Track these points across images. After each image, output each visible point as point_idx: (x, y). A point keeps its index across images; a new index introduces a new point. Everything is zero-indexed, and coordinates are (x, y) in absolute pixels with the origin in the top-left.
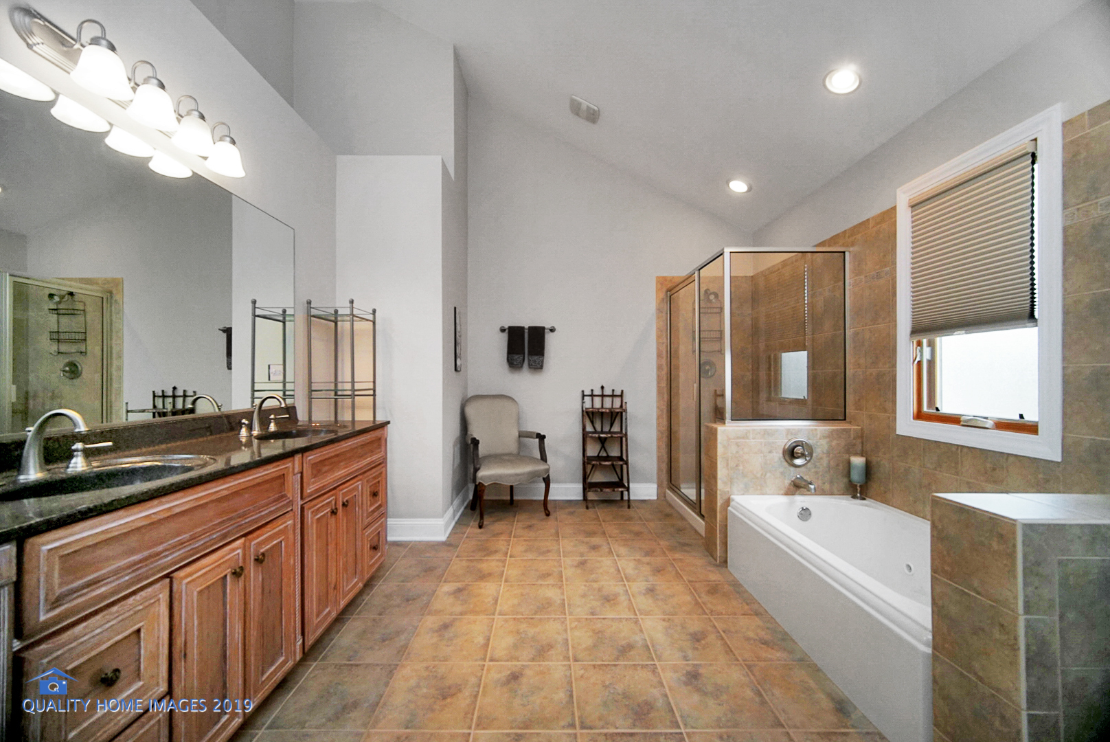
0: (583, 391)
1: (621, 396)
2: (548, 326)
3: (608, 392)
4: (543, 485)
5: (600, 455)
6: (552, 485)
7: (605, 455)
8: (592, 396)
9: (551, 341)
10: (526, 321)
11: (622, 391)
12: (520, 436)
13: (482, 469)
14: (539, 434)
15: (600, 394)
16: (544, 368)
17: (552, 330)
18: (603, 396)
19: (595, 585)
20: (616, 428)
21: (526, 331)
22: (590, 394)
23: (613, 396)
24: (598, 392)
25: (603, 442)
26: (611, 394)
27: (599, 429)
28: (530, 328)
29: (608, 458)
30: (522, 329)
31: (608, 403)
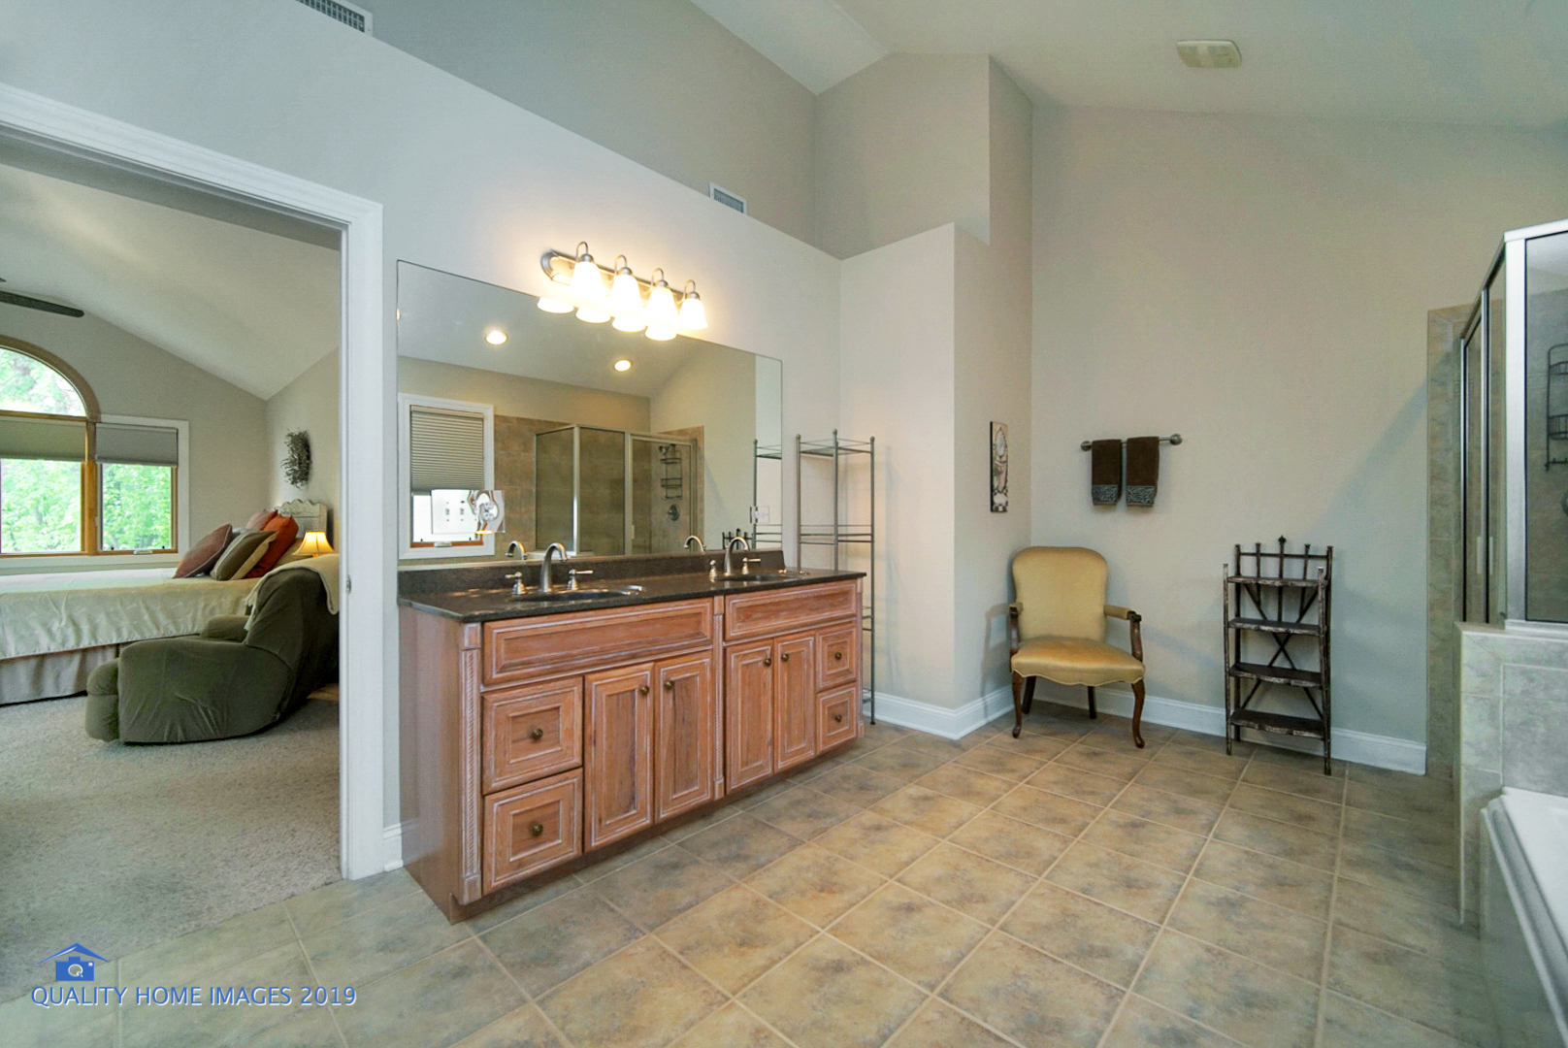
0: (1238, 547)
1: (1328, 557)
2: (1163, 433)
3: (1295, 547)
4: (1132, 696)
5: (1276, 664)
6: (1148, 699)
7: (1287, 666)
8: (1258, 554)
9: (1170, 460)
10: (1123, 430)
11: (1330, 549)
12: (1106, 614)
13: (1019, 652)
14: (1133, 613)
15: (1277, 551)
16: (1154, 505)
17: (1175, 441)
18: (1282, 556)
19: (1127, 859)
20: (1313, 618)
21: (1124, 445)
22: (1254, 551)
23: (1307, 556)
24: (1272, 547)
25: (1282, 641)
26: (1302, 552)
27: (1272, 615)
28: (1131, 441)
29: (1293, 673)
30: (1117, 443)
31: (1294, 570)
